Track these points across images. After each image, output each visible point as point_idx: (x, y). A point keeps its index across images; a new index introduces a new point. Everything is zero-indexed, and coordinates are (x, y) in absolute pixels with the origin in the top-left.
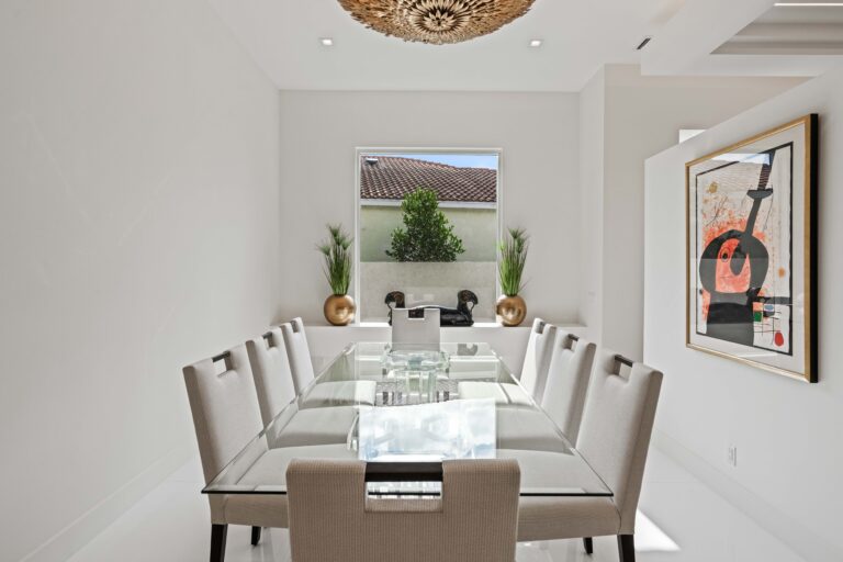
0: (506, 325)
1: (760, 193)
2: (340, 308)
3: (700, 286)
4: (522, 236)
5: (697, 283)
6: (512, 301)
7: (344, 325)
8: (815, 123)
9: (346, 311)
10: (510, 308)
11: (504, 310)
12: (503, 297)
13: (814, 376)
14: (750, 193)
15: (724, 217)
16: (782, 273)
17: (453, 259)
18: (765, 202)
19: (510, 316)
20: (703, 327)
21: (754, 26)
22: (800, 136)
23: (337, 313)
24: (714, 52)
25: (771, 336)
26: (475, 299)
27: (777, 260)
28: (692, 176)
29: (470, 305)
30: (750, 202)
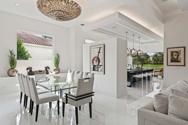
0: (56, 73)
1: (99, 52)
2: (13, 72)
3: (92, 64)
4: (59, 55)
5: (91, 64)
6: (57, 68)
7: (14, 76)
8: (104, 45)
9: (15, 72)
10: (57, 70)
11: (56, 70)
12: (55, 68)
13: (104, 74)
14: (98, 52)
15: (95, 55)
16: (101, 62)
17: (27, 59)
18: (100, 53)
19: (57, 71)
20: (92, 70)
21: (98, 29)
22: (103, 46)
23: (13, 73)
24: (92, 30)
25: (100, 70)
26: (49, 68)
27: (101, 61)
28: (91, 49)
29: (48, 69)
30: (98, 53)
